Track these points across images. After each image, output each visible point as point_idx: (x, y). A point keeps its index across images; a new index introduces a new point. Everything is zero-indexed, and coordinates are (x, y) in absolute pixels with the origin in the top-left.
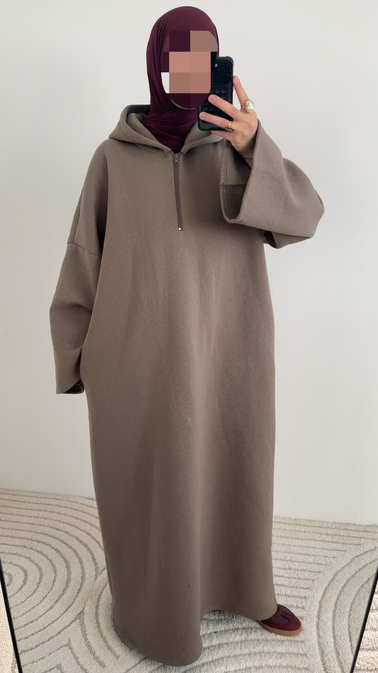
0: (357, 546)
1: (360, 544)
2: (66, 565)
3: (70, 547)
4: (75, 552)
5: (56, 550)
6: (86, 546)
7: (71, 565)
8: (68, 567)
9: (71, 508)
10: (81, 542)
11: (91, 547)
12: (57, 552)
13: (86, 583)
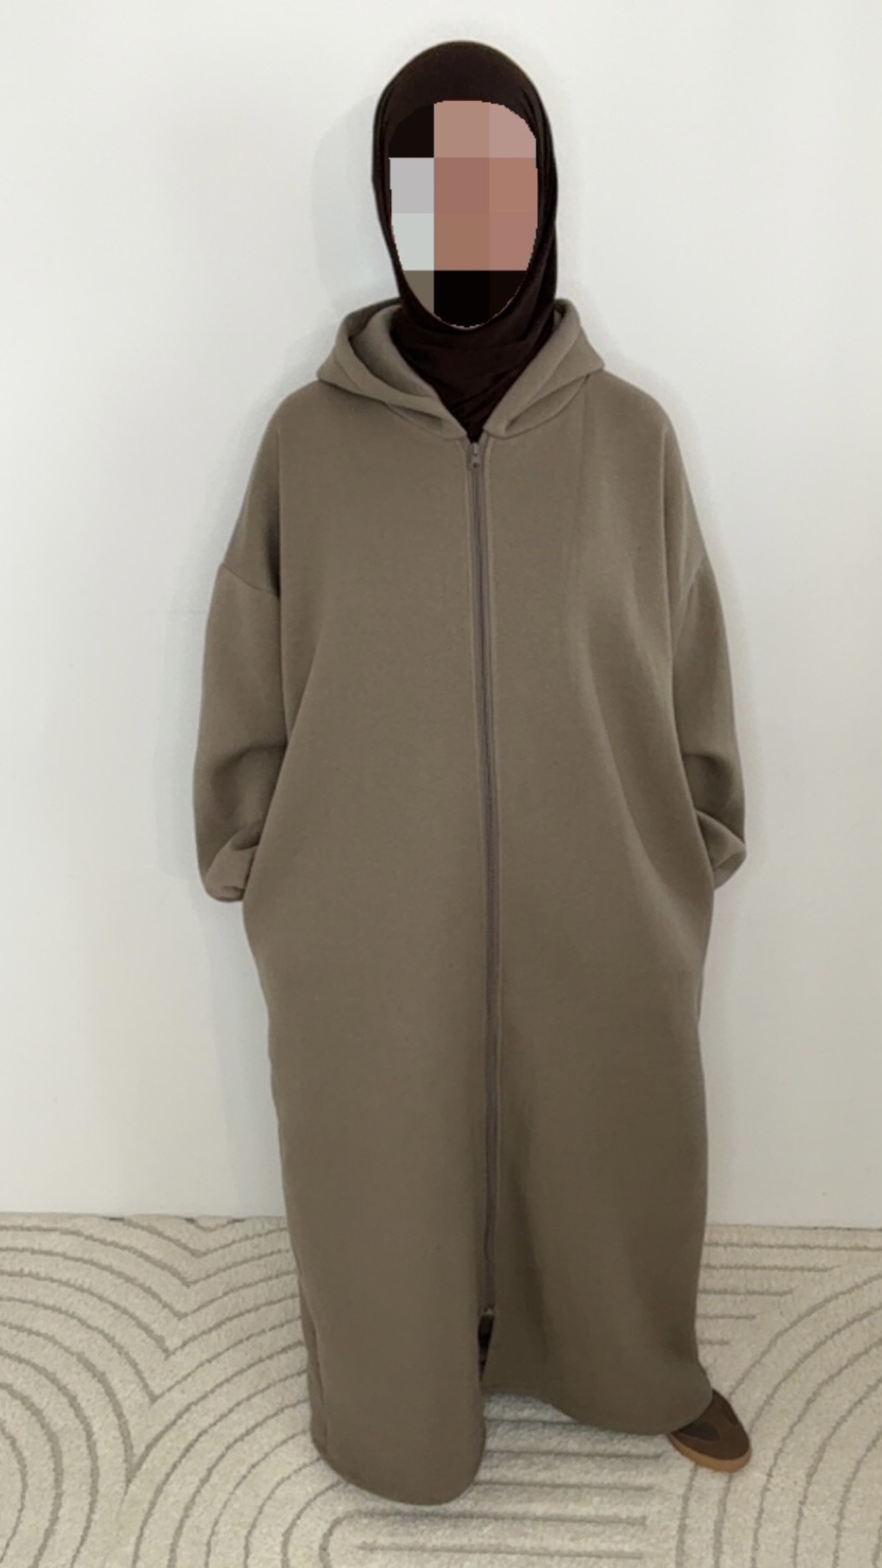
0: (783, 1299)
1: (790, 1292)
2: (53, 1449)
3: (63, 1389)
4: (73, 1401)
5: (23, 1403)
6: (101, 1378)
7: (64, 1446)
8: (56, 1454)
9: (65, 1256)
10: (90, 1367)
11: (115, 1382)
12: (28, 1409)
13: (101, 1504)
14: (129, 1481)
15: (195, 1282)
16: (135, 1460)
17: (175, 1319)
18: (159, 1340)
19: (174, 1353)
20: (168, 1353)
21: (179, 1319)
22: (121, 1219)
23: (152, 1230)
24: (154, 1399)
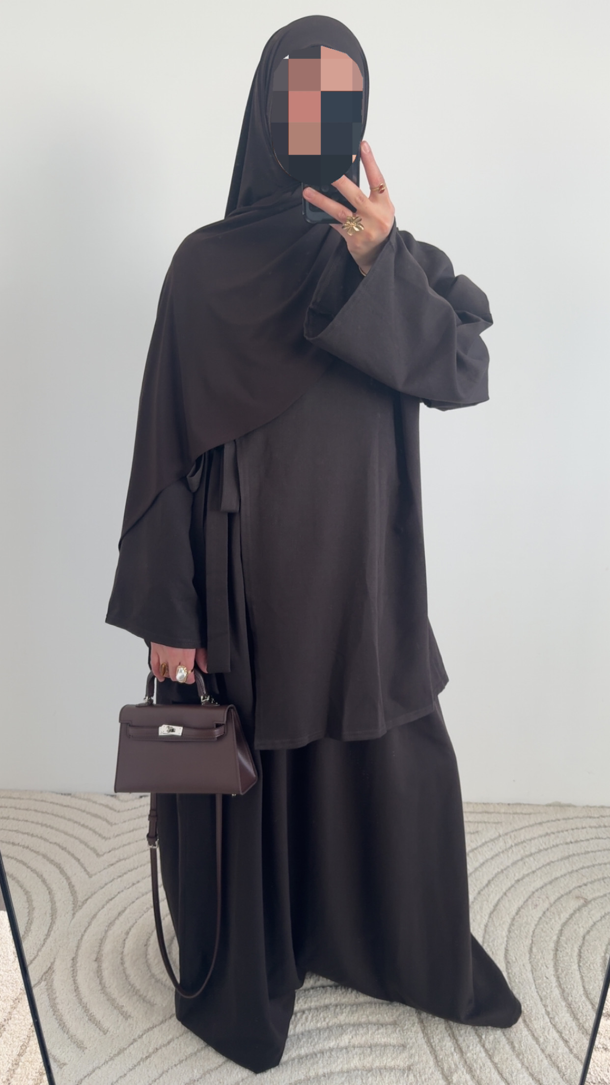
3: (34, 871)
4: (40, 876)
6: (58, 866)
8: (29, 901)
9: (36, 811)
10: (51, 861)
11: (67, 868)
12: (12, 880)
13: (58, 923)
14: (74, 914)
15: (115, 824)
16: (80, 903)
17: (104, 840)
18: (94, 850)
19: (103, 855)
20: (98, 855)
21: (106, 840)
22: (69, 794)
23: (89, 800)
24: (90, 876)
